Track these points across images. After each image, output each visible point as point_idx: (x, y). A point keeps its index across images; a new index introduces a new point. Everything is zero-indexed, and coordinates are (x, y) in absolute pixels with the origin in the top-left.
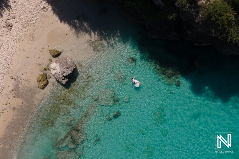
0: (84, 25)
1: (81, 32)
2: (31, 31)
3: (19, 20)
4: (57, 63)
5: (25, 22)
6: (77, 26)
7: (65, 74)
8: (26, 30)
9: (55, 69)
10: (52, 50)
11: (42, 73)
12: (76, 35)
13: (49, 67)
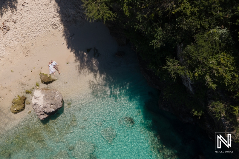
0: (92, 63)
1: (85, 68)
2: (29, 43)
3: (20, 27)
4: (42, 93)
5: (26, 32)
6: (85, 60)
7: (46, 110)
8: (23, 40)
9: (38, 99)
10: (43, 74)
11: (21, 95)
12: (79, 69)
13: (32, 92)
